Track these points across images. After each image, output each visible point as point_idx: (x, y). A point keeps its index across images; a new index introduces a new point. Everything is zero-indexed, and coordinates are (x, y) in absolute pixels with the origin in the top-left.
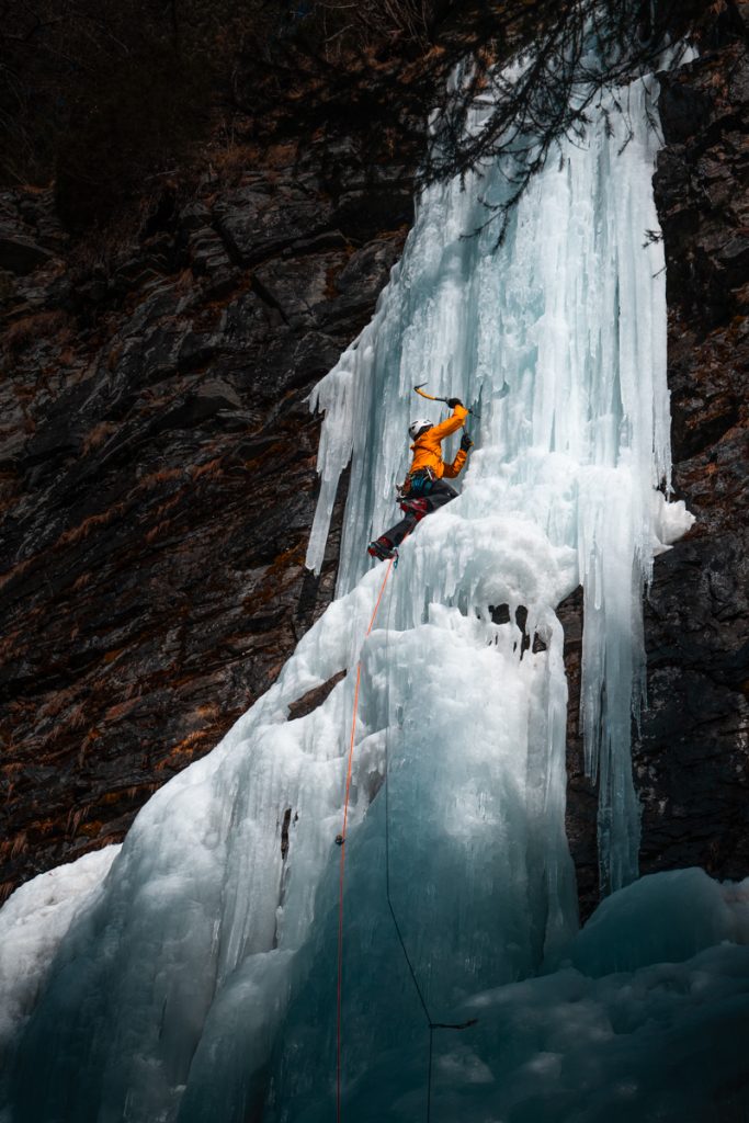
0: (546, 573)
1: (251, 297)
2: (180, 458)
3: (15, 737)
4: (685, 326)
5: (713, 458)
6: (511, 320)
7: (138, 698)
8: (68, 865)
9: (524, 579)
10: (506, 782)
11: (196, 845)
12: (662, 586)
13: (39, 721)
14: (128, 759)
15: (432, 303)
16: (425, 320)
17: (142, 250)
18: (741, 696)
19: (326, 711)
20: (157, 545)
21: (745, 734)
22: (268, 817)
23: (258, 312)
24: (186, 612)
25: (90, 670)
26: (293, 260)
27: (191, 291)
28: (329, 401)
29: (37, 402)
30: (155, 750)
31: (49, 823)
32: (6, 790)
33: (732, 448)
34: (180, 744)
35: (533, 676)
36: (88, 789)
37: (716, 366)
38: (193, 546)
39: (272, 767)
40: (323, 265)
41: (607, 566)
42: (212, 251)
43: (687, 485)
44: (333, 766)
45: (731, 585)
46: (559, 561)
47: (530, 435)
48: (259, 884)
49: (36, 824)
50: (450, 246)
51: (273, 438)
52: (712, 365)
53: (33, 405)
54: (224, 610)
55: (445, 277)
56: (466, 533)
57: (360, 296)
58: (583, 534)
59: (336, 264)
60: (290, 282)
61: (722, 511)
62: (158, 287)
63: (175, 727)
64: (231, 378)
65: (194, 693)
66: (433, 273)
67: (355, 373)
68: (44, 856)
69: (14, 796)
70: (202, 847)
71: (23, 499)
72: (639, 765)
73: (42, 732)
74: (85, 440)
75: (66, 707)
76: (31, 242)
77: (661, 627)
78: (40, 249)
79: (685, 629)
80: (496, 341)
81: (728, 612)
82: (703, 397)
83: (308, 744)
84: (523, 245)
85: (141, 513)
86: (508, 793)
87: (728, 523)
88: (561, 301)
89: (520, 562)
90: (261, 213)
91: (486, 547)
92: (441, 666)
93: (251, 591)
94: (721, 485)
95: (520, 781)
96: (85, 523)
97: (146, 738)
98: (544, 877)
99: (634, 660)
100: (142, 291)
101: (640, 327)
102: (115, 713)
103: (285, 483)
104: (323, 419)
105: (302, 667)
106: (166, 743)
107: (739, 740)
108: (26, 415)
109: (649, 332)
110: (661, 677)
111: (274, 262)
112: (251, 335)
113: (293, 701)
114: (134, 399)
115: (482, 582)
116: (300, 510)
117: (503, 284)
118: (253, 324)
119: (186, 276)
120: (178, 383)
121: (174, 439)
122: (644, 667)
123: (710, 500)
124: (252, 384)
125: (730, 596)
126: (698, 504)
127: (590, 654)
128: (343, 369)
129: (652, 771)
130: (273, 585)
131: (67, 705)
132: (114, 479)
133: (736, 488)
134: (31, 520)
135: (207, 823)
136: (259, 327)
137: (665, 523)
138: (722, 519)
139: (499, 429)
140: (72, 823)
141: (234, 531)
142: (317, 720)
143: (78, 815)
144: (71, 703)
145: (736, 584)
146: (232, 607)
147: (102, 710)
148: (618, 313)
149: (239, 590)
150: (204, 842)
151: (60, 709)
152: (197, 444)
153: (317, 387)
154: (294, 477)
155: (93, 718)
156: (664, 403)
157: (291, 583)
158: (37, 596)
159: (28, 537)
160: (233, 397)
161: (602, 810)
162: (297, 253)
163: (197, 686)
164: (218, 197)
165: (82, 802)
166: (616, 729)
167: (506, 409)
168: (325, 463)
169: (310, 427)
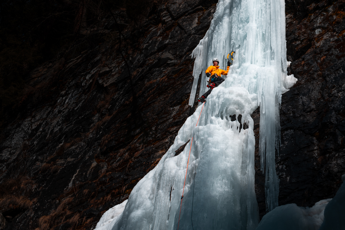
0: (247, 103)
1: (177, 28)
2: (157, 76)
3: (111, 164)
4: (295, 19)
5: (303, 59)
6: (241, 25)
7: (143, 149)
8: (118, 205)
9: (240, 106)
10: (233, 175)
11: (147, 199)
12: (286, 103)
13: (117, 158)
14: (139, 169)
15: (221, 23)
16: (219, 28)
17: (148, 20)
18: (314, 138)
19: (184, 153)
20: (149, 103)
21: (317, 151)
22: (166, 189)
23: (179, 32)
24: (157, 121)
25: (131, 141)
26: (189, 16)
27: (161, 29)
28: (197, 55)
29: (122, 65)
30: (147, 165)
31: (117, 190)
32: (107, 181)
33: (309, 55)
34: (154, 163)
35: (244, 137)
36: (127, 179)
37: (304, 30)
38: (160, 101)
39: (167, 172)
40: (197, 16)
41: (266, 99)
42: (167, 17)
43: (295, 69)
44: (184, 171)
45: (309, 101)
46: (251, 98)
47: (245, 60)
48: (162, 212)
49: (113, 191)
50: (226, 6)
51: (181, 67)
52: (303, 30)
53: (121, 66)
54: (167, 120)
55: (224, 15)
56: (221, 93)
57: (207, 23)
58: (259, 89)
59: (200, 15)
60: (187, 22)
61: (306, 76)
62: (153, 29)
63: (153, 158)
64: (171, 52)
65: (159, 146)
66: (222, 15)
67: (203, 45)
68: (115, 201)
69: (109, 182)
70: (148, 200)
71: (117, 93)
72: (280, 165)
73: (117, 162)
74: (132, 75)
75: (124, 153)
76: (123, 22)
77: (286, 117)
78: (125, 24)
79: (294, 117)
80: (237, 32)
81: (308, 110)
82: (300, 40)
83: (178, 164)
84: (243, 3)
85: (145, 94)
86: (233, 179)
87: (308, 80)
88: (254, 18)
89: (238, 101)
90: (180, 5)
91: (227, 97)
92: (212, 138)
93: (175, 113)
94: (306, 68)
95: (238, 174)
96: (131, 98)
97: (144, 162)
98: (246, 208)
99: (276, 129)
100: (149, 31)
101: (277, 23)
102: (137, 154)
103: (185, 80)
104: (195, 60)
105: (179, 139)
106: (150, 163)
107: (315, 153)
108: (119, 69)
109: (280, 24)
110: (287, 134)
111: (183, 17)
112: (176, 39)
113: (176, 150)
114: (146, 61)
115: (227, 108)
116: (189, 87)
117: (238, 15)
118: (177, 36)
119: (160, 25)
120: (158, 55)
121: (155, 71)
122: (280, 131)
123: (302, 73)
124: (177, 52)
125: (309, 104)
126: (299, 74)
127: (262, 129)
128: (200, 45)
129: (284, 167)
130: (181, 111)
131: (125, 153)
132: (139, 84)
133: (310, 68)
134: (118, 99)
135: (150, 191)
136: (179, 36)
137: (287, 82)
138: (306, 79)
139: (237, 58)
140: (123, 190)
141: (171, 96)
142: (181, 156)
143: (124, 187)
144: (126, 152)
145: (311, 100)
146: (170, 119)
147: (133, 154)
148: (270, 19)
149: (172, 114)
150: (149, 198)
151: (123, 154)
152: (162, 71)
153: (193, 51)
154: (187, 78)
155: (131, 156)
156: (284, 44)
157: (186, 110)
158: (118, 121)
159: (117, 103)
160: (171, 57)
161: (266, 182)
162: (189, 14)
163: (160, 144)
164: (168, 3)
165: (126, 183)
166: (269, 153)
167: (239, 52)
168: (195, 73)
169: (192, 63)
